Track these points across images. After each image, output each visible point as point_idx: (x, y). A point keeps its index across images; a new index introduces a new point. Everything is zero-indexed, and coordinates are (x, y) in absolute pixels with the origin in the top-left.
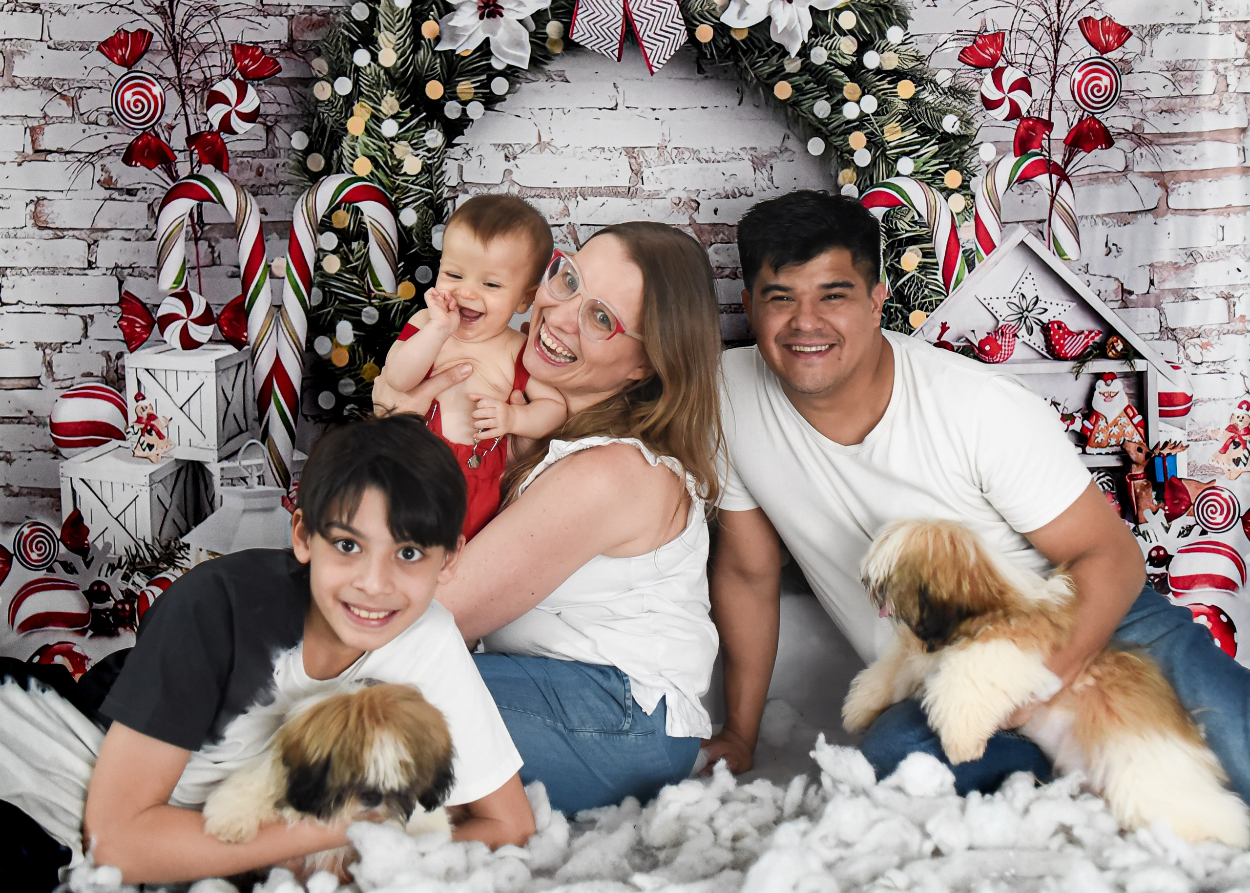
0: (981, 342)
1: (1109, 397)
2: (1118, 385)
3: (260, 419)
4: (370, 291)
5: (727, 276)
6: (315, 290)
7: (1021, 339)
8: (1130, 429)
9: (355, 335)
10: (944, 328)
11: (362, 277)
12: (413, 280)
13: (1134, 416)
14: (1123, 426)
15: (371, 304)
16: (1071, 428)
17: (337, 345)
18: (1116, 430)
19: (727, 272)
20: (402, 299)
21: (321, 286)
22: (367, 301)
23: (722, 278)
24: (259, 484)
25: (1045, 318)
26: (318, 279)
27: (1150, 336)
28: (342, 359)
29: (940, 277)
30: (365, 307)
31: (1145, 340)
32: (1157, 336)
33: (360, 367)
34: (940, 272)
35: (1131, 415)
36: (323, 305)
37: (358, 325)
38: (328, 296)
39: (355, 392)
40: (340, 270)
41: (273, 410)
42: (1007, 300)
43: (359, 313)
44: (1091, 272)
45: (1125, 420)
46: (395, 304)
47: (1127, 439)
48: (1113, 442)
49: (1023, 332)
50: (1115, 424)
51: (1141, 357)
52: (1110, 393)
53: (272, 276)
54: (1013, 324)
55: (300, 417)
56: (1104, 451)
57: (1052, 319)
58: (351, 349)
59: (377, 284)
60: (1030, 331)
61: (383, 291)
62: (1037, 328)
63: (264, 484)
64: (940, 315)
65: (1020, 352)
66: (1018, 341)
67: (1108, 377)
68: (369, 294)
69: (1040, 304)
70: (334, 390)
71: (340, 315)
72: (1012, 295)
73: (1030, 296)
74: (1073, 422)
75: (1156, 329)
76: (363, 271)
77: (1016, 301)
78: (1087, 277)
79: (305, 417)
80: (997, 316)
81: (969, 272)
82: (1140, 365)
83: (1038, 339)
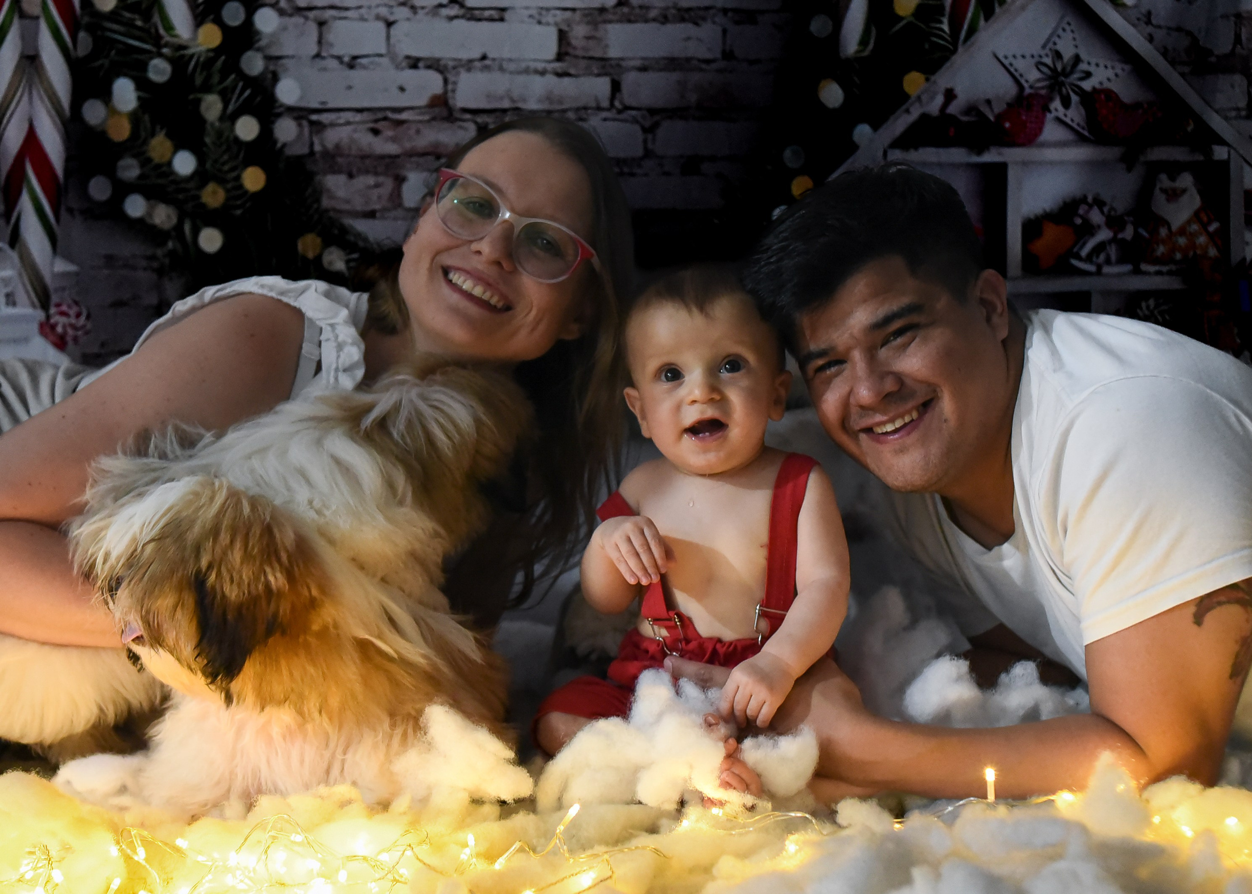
0: (999, 117)
1: (1174, 195)
2: (1186, 180)
3: (7, 215)
4: (159, 37)
5: (654, 20)
6: (82, 35)
7: (1054, 114)
8: (1202, 240)
9: (139, 98)
10: (950, 95)
11: (147, 16)
12: (219, 21)
13: (1210, 223)
14: (1192, 236)
15: (160, 55)
16: (1120, 236)
17: (112, 111)
18: (1182, 241)
19: (653, 14)
20: (203, 48)
21: (91, 29)
22: (154, 50)
23: (646, 21)
24: (7, 304)
25: (1087, 85)
26: (86, 20)
27: (1233, 114)
28: (121, 131)
29: (945, 27)
30: (152, 58)
31: (1226, 118)
32: (1243, 113)
33: (145, 142)
34: (945, 20)
35: (1205, 219)
36: (94, 55)
37: (142, 84)
38: (102, 44)
39: (141, 177)
40: (117, 7)
41: (25, 202)
42: (1037, 59)
43: (143, 67)
44: (1154, 22)
45: (1195, 227)
46: (192, 56)
47: (1199, 252)
48: (1178, 256)
49: (1056, 104)
50: (1182, 231)
51: (1222, 142)
52: (1174, 190)
53: (23, 15)
54: (1043, 92)
55: (63, 213)
56: (1165, 269)
57: (1098, 86)
58: (135, 117)
59: (169, 27)
60: (1066, 103)
61: (176, 36)
62: (1075, 98)
63: (14, 304)
64: (943, 79)
65: (1051, 131)
66: (1049, 117)
67: (1174, 169)
68: (157, 40)
69: (1083, 66)
70: (110, 173)
71: (117, 71)
72: (1043, 53)
73: (1068, 53)
74: (1122, 229)
75: (1243, 104)
76: (150, 9)
77: (1048, 61)
78: (1149, 29)
79: (70, 211)
80: (1023, 82)
81: (987, 19)
82: (1220, 153)
83: (1075, 115)
